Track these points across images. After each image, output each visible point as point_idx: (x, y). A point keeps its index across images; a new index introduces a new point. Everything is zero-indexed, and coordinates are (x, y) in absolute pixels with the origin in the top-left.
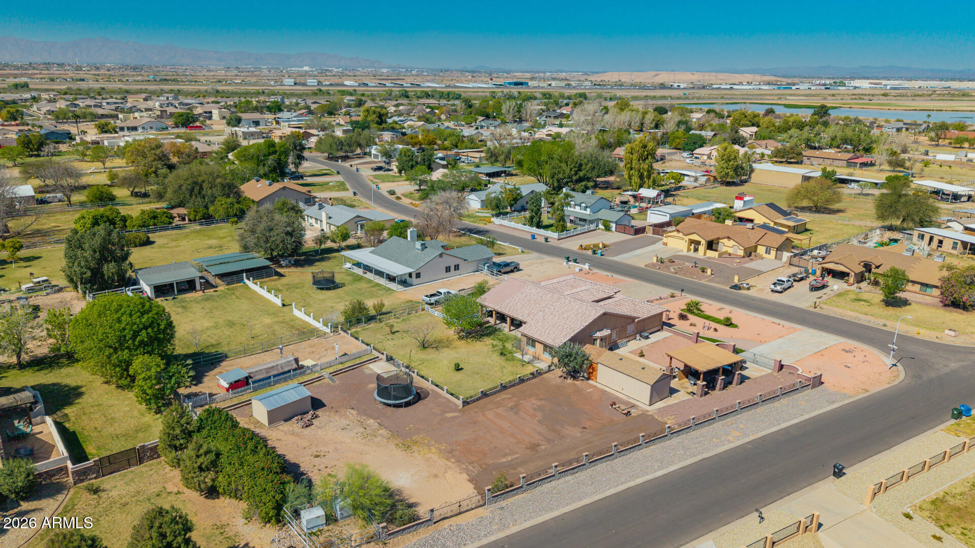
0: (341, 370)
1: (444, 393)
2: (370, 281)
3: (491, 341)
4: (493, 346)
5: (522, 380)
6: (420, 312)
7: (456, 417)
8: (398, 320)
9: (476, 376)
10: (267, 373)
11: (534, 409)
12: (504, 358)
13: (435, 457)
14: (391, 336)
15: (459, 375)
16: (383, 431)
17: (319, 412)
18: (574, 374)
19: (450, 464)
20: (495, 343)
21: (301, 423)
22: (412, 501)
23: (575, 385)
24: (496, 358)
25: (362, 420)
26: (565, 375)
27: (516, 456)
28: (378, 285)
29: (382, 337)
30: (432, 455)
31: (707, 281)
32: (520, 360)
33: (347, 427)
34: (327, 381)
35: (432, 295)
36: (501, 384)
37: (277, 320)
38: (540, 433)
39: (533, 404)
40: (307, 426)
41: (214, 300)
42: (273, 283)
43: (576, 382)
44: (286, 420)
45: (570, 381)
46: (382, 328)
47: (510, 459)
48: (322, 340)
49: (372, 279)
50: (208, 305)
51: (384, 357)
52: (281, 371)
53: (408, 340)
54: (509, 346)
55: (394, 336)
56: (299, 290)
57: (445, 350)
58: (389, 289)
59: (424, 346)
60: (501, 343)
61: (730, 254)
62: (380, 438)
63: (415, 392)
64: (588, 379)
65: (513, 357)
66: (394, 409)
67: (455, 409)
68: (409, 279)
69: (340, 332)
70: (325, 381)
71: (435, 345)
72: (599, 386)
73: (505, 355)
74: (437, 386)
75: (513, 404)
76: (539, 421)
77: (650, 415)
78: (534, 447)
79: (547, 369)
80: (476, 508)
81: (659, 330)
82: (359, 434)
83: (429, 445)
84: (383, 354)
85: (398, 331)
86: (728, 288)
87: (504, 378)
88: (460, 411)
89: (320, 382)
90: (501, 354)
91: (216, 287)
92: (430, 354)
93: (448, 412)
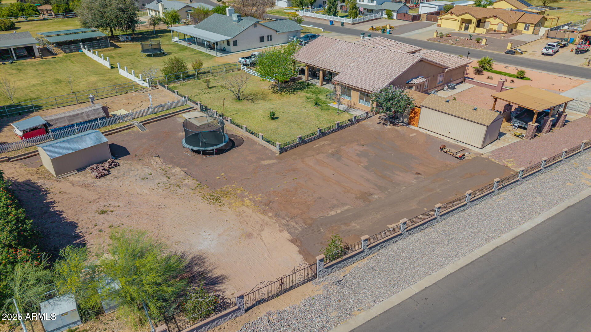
0: (153, 119)
1: (259, 140)
2: (193, 50)
3: (305, 94)
4: (307, 98)
5: (340, 127)
6: (236, 71)
7: (273, 164)
8: (216, 78)
9: (292, 124)
10: (70, 121)
11: (358, 155)
12: (319, 108)
13: (249, 211)
14: (208, 90)
15: (274, 123)
16: (189, 181)
17: (121, 161)
18: (393, 119)
19: (267, 218)
20: (308, 95)
21: (95, 173)
22: (216, 273)
23: (396, 130)
24: (311, 108)
25: (167, 169)
26: (383, 122)
27: (346, 208)
28: (200, 52)
29: (199, 91)
30: (245, 209)
31: (484, 49)
32: (335, 109)
33: (148, 176)
34: (136, 129)
35: (247, 58)
36: (320, 130)
37: (102, 78)
38: (368, 180)
39: (356, 150)
40: (102, 176)
41: (49, 64)
42: (109, 52)
43: (396, 128)
44: (80, 170)
45: (389, 126)
46: (200, 84)
47: (339, 211)
48: (140, 94)
49: (195, 48)
50: (42, 68)
51: (198, 107)
52: (86, 119)
53: (224, 93)
54: (322, 97)
55: (210, 90)
56: (130, 57)
57: (260, 102)
58: (210, 55)
59: (239, 98)
60: (314, 95)
61: (495, 31)
62: (184, 189)
63: (227, 139)
64: (409, 124)
65: (328, 106)
66: (205, 157)
67: (272, 156)
68: (227, 48)
69: (159, 86)
70: (135, 129)
71: (251, 98)
72: (421, 130)
73: (319, 105)
74: (252, 133)
75: (333, 150)
76: (365, 167)
77: (486, 159)
78: (365, 196)
79: (364, 116)
80: (303, 283)
81: (462, 82)
82: (161, 185)
83: (241, 197)
84: (197, 104)
85: (215, 87)
86: (503, 53)
87: (321, 125)
88: (277, 158)
89: (129, 130)
90: (316, 104)
91: (56, 54)
92: (246, 105)
93: (264, 160)
